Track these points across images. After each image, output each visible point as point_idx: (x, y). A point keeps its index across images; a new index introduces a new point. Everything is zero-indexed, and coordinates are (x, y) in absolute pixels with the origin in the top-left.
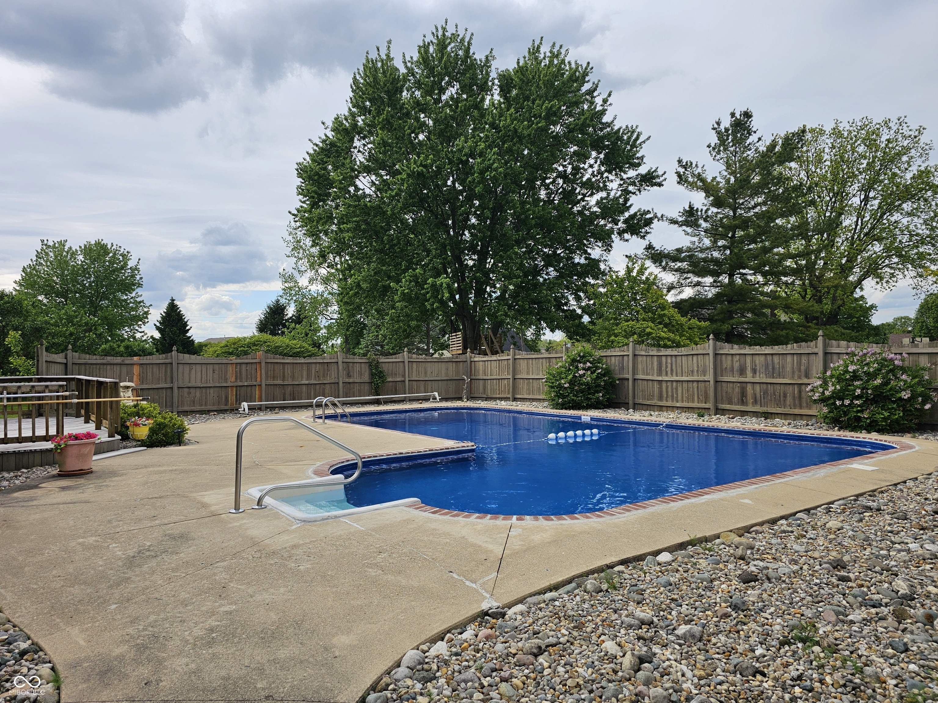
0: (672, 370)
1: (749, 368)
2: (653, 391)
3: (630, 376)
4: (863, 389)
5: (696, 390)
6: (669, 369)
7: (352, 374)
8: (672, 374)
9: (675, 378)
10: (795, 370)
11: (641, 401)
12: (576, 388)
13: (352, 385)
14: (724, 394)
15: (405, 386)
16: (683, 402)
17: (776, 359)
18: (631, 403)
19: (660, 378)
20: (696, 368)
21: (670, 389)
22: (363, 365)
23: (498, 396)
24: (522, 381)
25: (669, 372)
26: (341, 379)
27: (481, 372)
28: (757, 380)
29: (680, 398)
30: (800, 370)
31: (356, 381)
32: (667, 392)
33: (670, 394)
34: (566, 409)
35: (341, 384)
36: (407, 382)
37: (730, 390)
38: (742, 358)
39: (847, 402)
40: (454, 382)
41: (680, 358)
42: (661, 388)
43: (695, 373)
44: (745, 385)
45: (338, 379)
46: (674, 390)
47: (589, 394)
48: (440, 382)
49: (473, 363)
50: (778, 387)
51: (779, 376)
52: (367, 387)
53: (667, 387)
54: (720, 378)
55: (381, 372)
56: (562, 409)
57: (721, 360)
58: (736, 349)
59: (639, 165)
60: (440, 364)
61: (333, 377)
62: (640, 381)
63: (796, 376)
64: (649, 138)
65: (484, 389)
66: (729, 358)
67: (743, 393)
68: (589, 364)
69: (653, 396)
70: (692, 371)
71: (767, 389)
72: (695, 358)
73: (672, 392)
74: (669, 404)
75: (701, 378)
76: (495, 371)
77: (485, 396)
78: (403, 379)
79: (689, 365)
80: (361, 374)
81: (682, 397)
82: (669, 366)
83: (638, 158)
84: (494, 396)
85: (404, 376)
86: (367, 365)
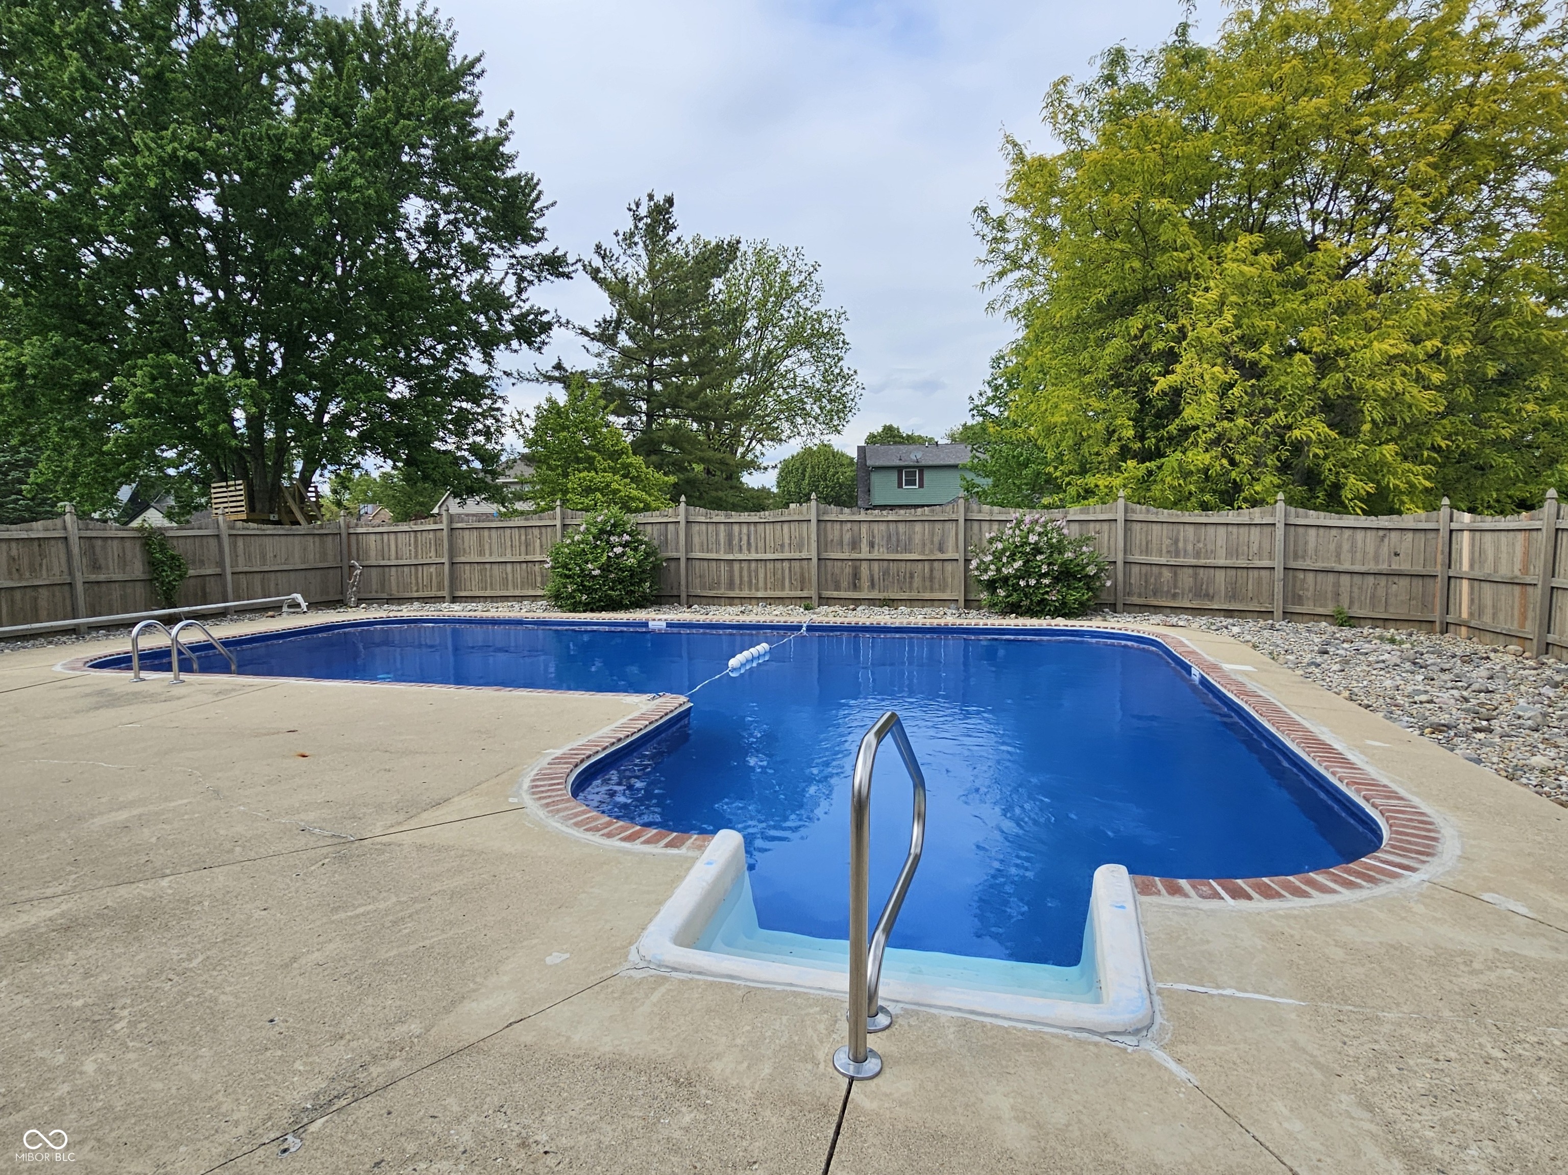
0: (749, 543)
1: (864, 541)
2: (719, 577)
3: (682, 555)
4: (1049, 564)
5: (787, 572)
6: (744, 542)
7: (102, 562)
8: (749, 550)
9: (754, 556)
10: (927, 542)
11: (699, 592)
12: (613, 576)
13: (104, 588)
14: (829, 576)
15: (224, 586)
16: (766, 590)
17: (901, 527)
18: (684, 595)
19: (731, 557)
20: (787, 541)
21: (745, 573)
22: (128, 544)
23: (415, 595)
24: (467, 567)
25: (745, 547)
26: (78, 575)
27: (373, 553)
28: (875, 555)
29: (761, 584)
30: (932, 542)
31: (115, 577)
32: (741, 577)
33: (746, 579)
34: (592, 611)
35: (80, 587)
36: (229, 577)
37: (837, 571)
38: (856, 527)
39: (1033, 582)
40: (318, 572)
41: (762, 526)
42: (731, 572)
43: (787, 547)
44: (858, 563)
45: (71, 573)
46: (753, 574)
47: (632, 585)
48: (292, 574)
49: (353, 538)
50: (903, 564)
51: (906, 550)
52: (140, 591)
53: (741, 569)
54: (824, 555)
55: (173, 557)
56: (585, 611)
57: (825, 528)
58: (847, 514)
59: (537, 240)
60: (290, 539)
61: (56, 570)
62: (697, 562)
63: (927, 549)
64: (553, 204)
65: (383, 585)
66: (837, 526)
67: (856, 575)
68: (626, 537)
69: (719, 583)
70: (782, 546)
71: (888, 568)
72: (786, 526)
73: (750, 576)
74: (745, 593)
75: (797, 555)
76: (405, 551)
77: (385, 596)
78: (218, 571)
79: (777, 536)
80: (123, 562)
81: (766, 584)
82: (745, 538)
83: (537, 230)
84: (407, 595)
85: (221, 563)
86: (138, 544)
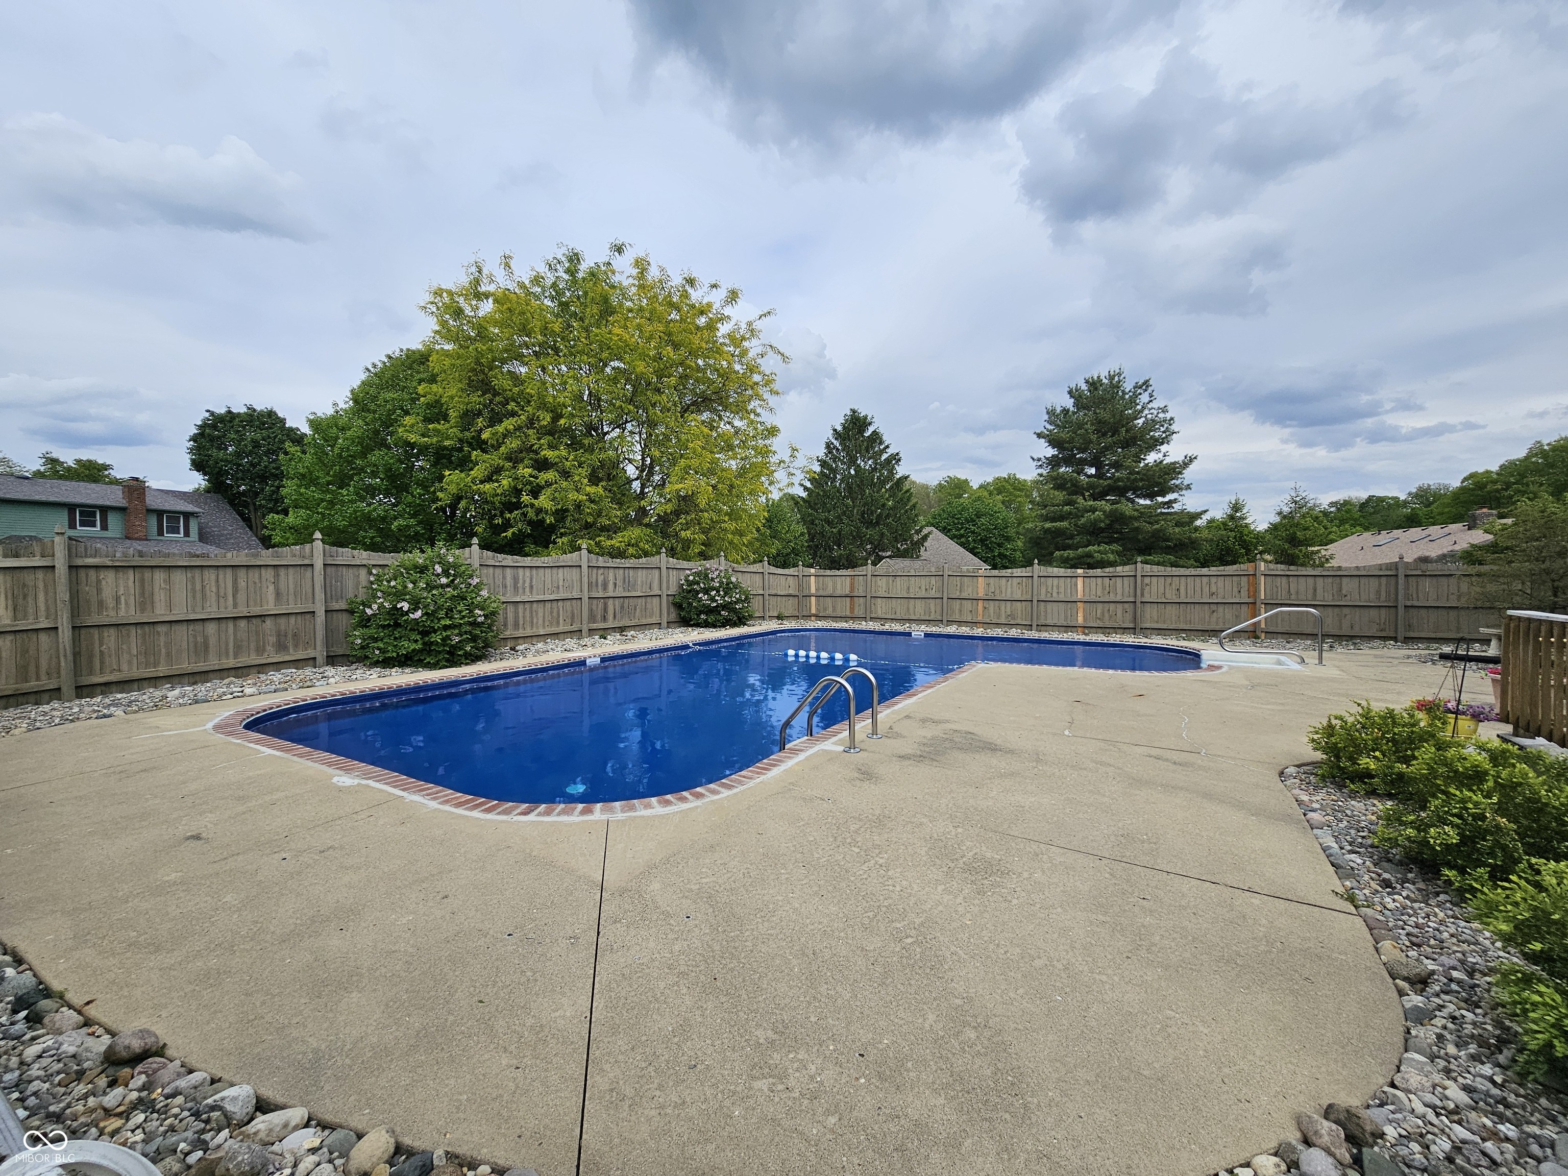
0: (531, 586)
5: (561, 610)
6: (527, 585)
8: (531, 592)
9: (534, 597)
21: (528, 613)
33: (528, 619)
41: (542, 570)
43: (561, 589)
44: (607, 600)
46: (534, 614)
53: (525, 610)
67: (605, 610)
70: (558, 587)
71: (623, 603)
73: (531, 616)
82: (528, 581)
